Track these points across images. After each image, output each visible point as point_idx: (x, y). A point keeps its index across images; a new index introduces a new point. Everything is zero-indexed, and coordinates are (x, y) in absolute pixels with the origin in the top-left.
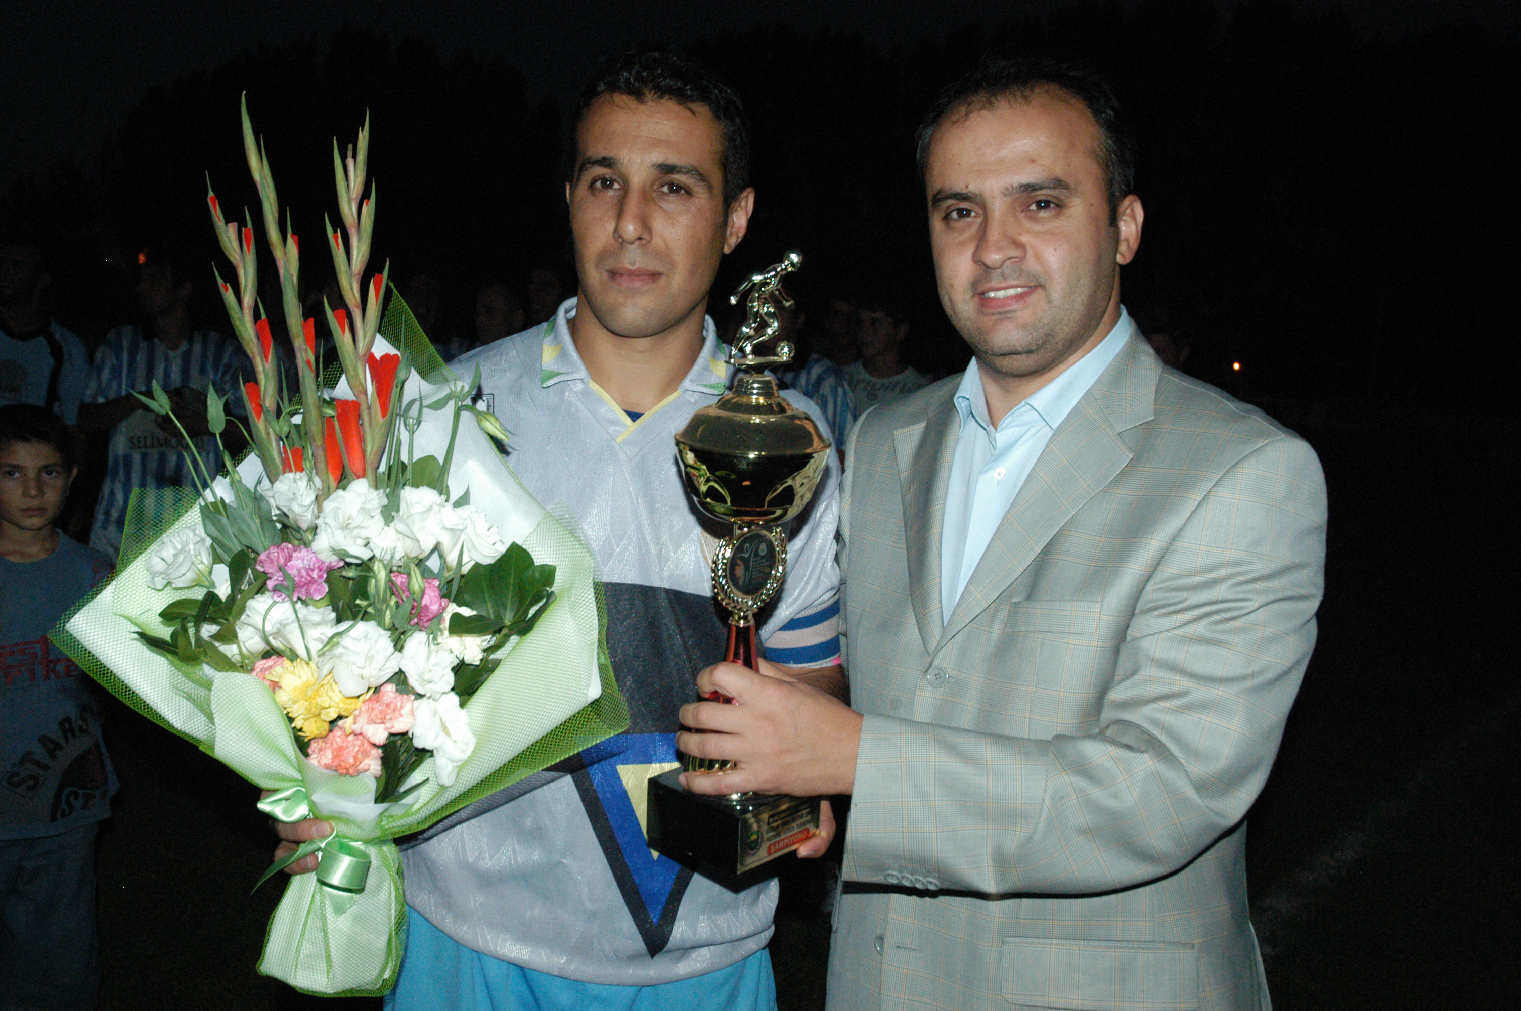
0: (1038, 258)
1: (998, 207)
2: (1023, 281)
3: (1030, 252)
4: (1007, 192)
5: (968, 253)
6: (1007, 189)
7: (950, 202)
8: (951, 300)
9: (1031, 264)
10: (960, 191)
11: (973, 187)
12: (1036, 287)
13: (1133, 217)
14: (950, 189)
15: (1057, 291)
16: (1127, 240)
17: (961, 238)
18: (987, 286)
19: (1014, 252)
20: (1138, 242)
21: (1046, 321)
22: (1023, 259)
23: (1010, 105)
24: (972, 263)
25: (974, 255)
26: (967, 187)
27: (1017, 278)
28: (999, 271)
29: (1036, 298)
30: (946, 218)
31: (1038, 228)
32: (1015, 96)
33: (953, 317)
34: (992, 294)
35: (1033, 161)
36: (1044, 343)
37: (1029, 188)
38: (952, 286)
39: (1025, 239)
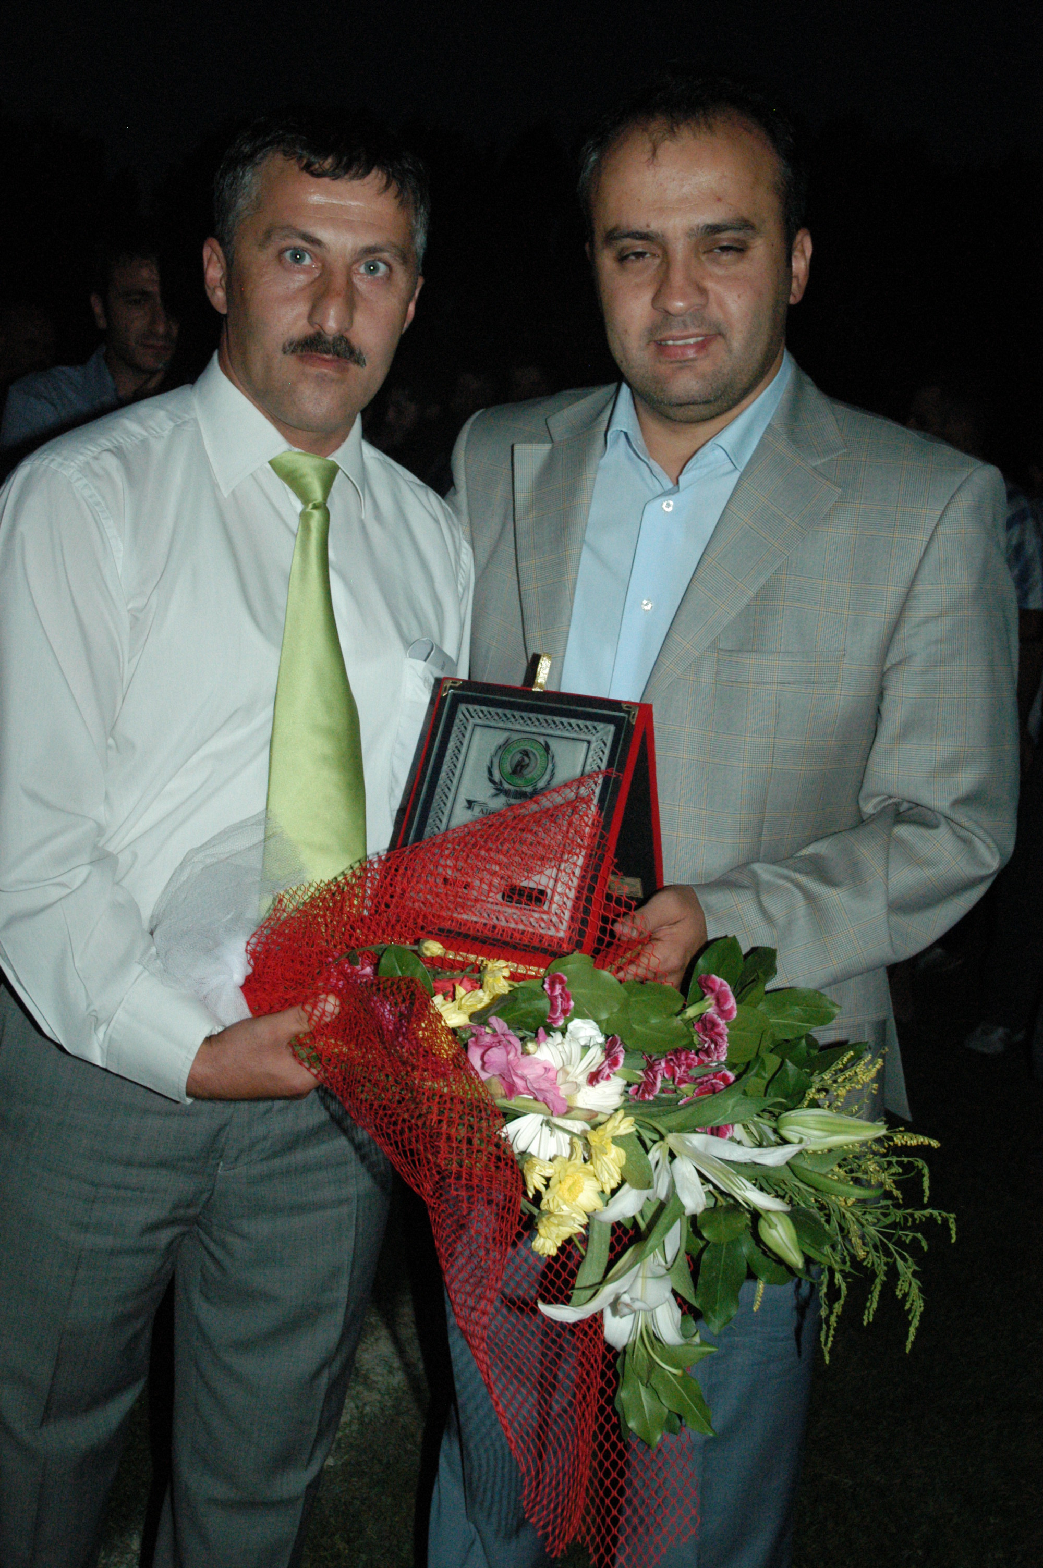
0: (721, 304)
1: (680, 249)
2: (703, 330)
3: (712, 297)
4: (690, 233)
5: (646, 297)
6: (692, 230)
7: (627, 242)
8: (622, 345)
9: (715, 312)
10: (640, 230)
11: (655, 225)
12: (715, 335)
13: (803, 252)
14: (628, 227)
15: (737, 340)
16: (797, 277)
17: (637, 280)
18: (666, 334)
19: (697, 300)
20: (806, 279)
21: (725, 371)
22: (704, 306)
23: (694, 135)
24: (650, 307)
25: (654, 300)
26: (648, 226)
27: (699, 327)
28: (681, 318)
29: (716, 347)
30: (622, 259)
31: (719, 271)
32: (698, 124)
33: (624, 364)
34: (670, 342)
35: (719, 199)
36: (723, 393)
37: (714, 229)
38: (626, 331)
39: (709, 284)
